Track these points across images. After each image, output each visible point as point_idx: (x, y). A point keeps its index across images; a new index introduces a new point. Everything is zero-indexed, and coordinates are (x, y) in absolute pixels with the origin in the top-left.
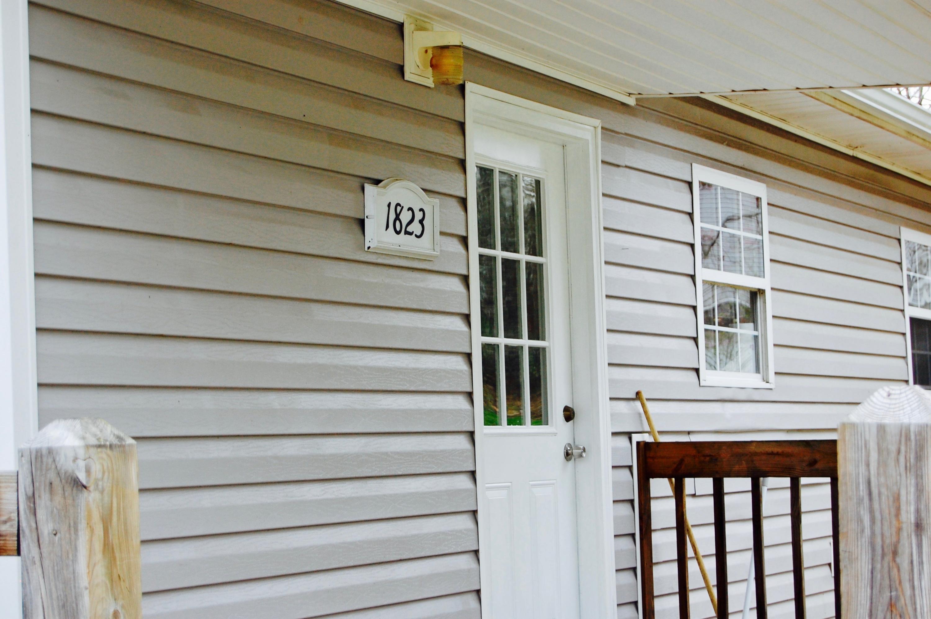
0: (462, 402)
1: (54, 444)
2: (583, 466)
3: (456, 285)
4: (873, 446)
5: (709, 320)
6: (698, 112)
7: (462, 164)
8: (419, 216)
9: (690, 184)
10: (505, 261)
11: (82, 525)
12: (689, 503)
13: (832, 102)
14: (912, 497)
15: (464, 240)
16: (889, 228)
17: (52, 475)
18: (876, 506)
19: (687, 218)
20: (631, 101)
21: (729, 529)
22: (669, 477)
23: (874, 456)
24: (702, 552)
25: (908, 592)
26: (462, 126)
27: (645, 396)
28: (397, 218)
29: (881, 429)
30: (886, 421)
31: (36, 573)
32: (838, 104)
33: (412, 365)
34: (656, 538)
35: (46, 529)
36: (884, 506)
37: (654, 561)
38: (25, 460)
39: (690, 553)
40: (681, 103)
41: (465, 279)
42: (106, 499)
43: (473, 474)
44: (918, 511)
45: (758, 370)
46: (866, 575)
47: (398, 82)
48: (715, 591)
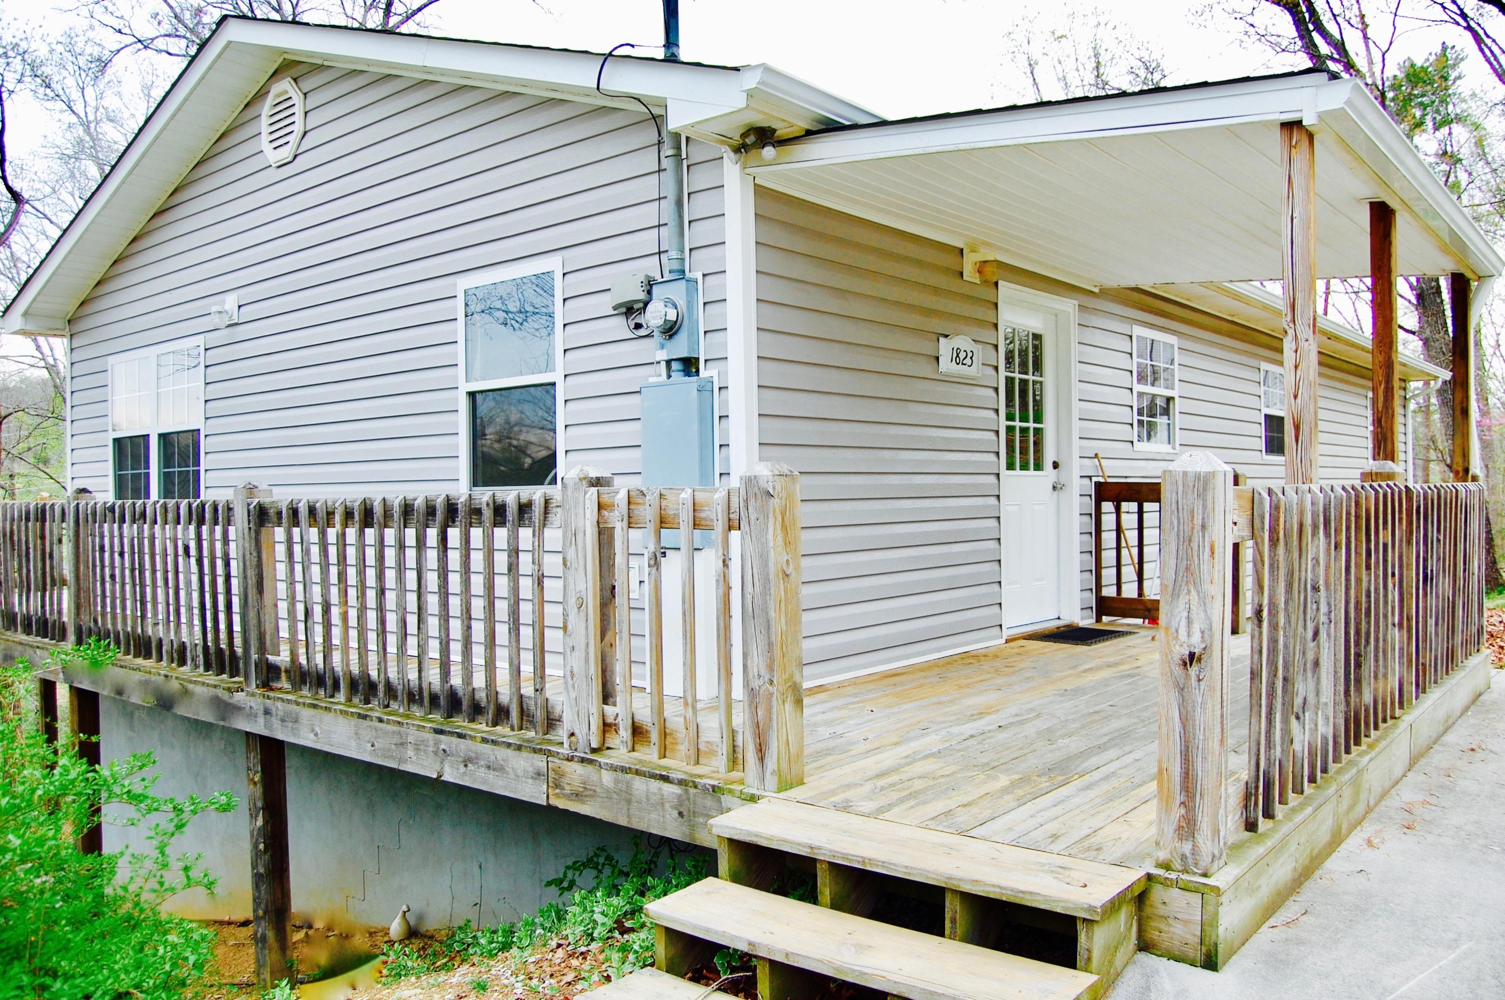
0: (993, 457)
1: (757, 474)
2: (1062, 494)
3: (991, 393)
4: (1180, 483)
5: (1140, 413)
6: (1136, 296)
7: (996, 326)
8: (970, 355)
9: (1131, 337)
10: (1021, 380)
11: (771, 516)
12: (1124, 517)
13: (1217, 290)
14: (1200, 511)
15: (996, 368)
16: (1253, 362)
17: (756, 490)
18: (1181, 515)
19: (1129, 356)
20: (1096, 290)
21: (1146, 532)
22: (1113, 502)
23: (1181, 488)
24: (1130, 544)
25: (1196, 562)
26: (996, 305)
27: (1100, 456)
28: (958, 356)
29: (1185, 474)
30: (1188, 470)
31: (748, 538)
32: (1220, 291)
33: (964, 436)
34: (1104, 535)
35: (753, 517)
36: (1185, 515)
37: (1103, 547)
38: (743, 482)
39: (1123, 544)
40: (1128, 292)
41: (996, 390)
42: (784, 503)
43: (998, 497)
44: (1203, 518)
45: (1169, 443)
46: (1175, 552)
47: (958, 281)
48: (1137, 566)
